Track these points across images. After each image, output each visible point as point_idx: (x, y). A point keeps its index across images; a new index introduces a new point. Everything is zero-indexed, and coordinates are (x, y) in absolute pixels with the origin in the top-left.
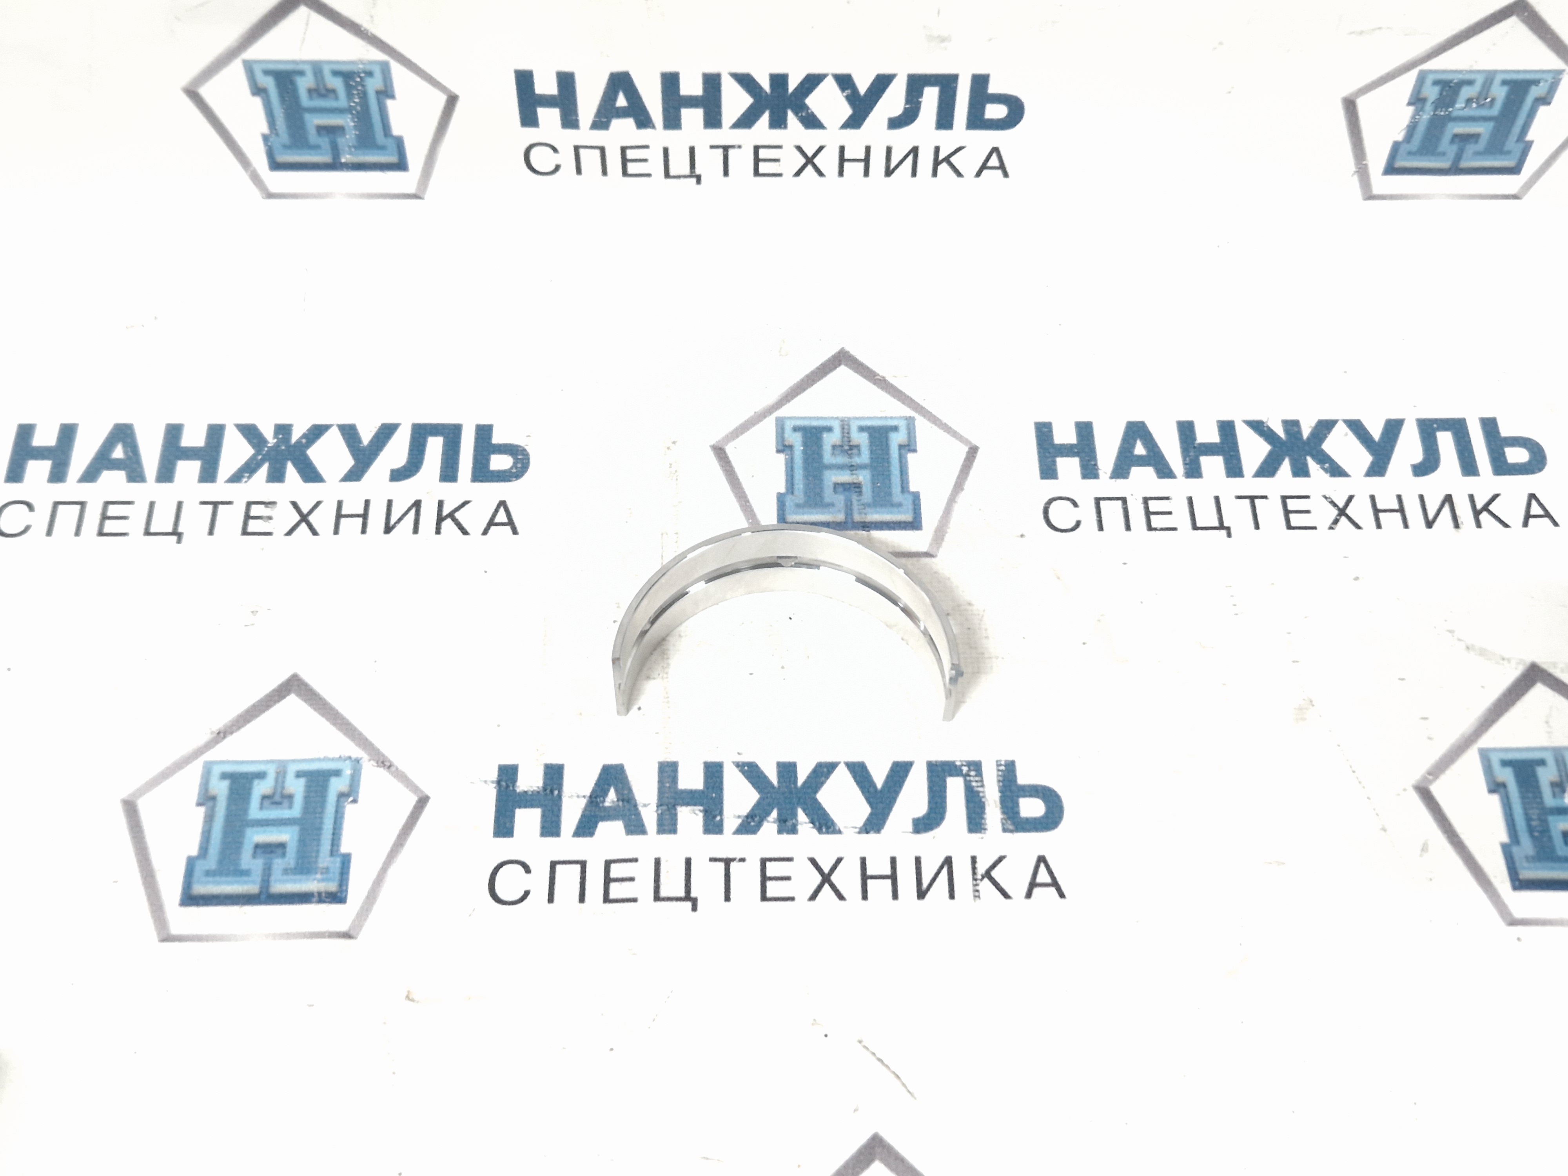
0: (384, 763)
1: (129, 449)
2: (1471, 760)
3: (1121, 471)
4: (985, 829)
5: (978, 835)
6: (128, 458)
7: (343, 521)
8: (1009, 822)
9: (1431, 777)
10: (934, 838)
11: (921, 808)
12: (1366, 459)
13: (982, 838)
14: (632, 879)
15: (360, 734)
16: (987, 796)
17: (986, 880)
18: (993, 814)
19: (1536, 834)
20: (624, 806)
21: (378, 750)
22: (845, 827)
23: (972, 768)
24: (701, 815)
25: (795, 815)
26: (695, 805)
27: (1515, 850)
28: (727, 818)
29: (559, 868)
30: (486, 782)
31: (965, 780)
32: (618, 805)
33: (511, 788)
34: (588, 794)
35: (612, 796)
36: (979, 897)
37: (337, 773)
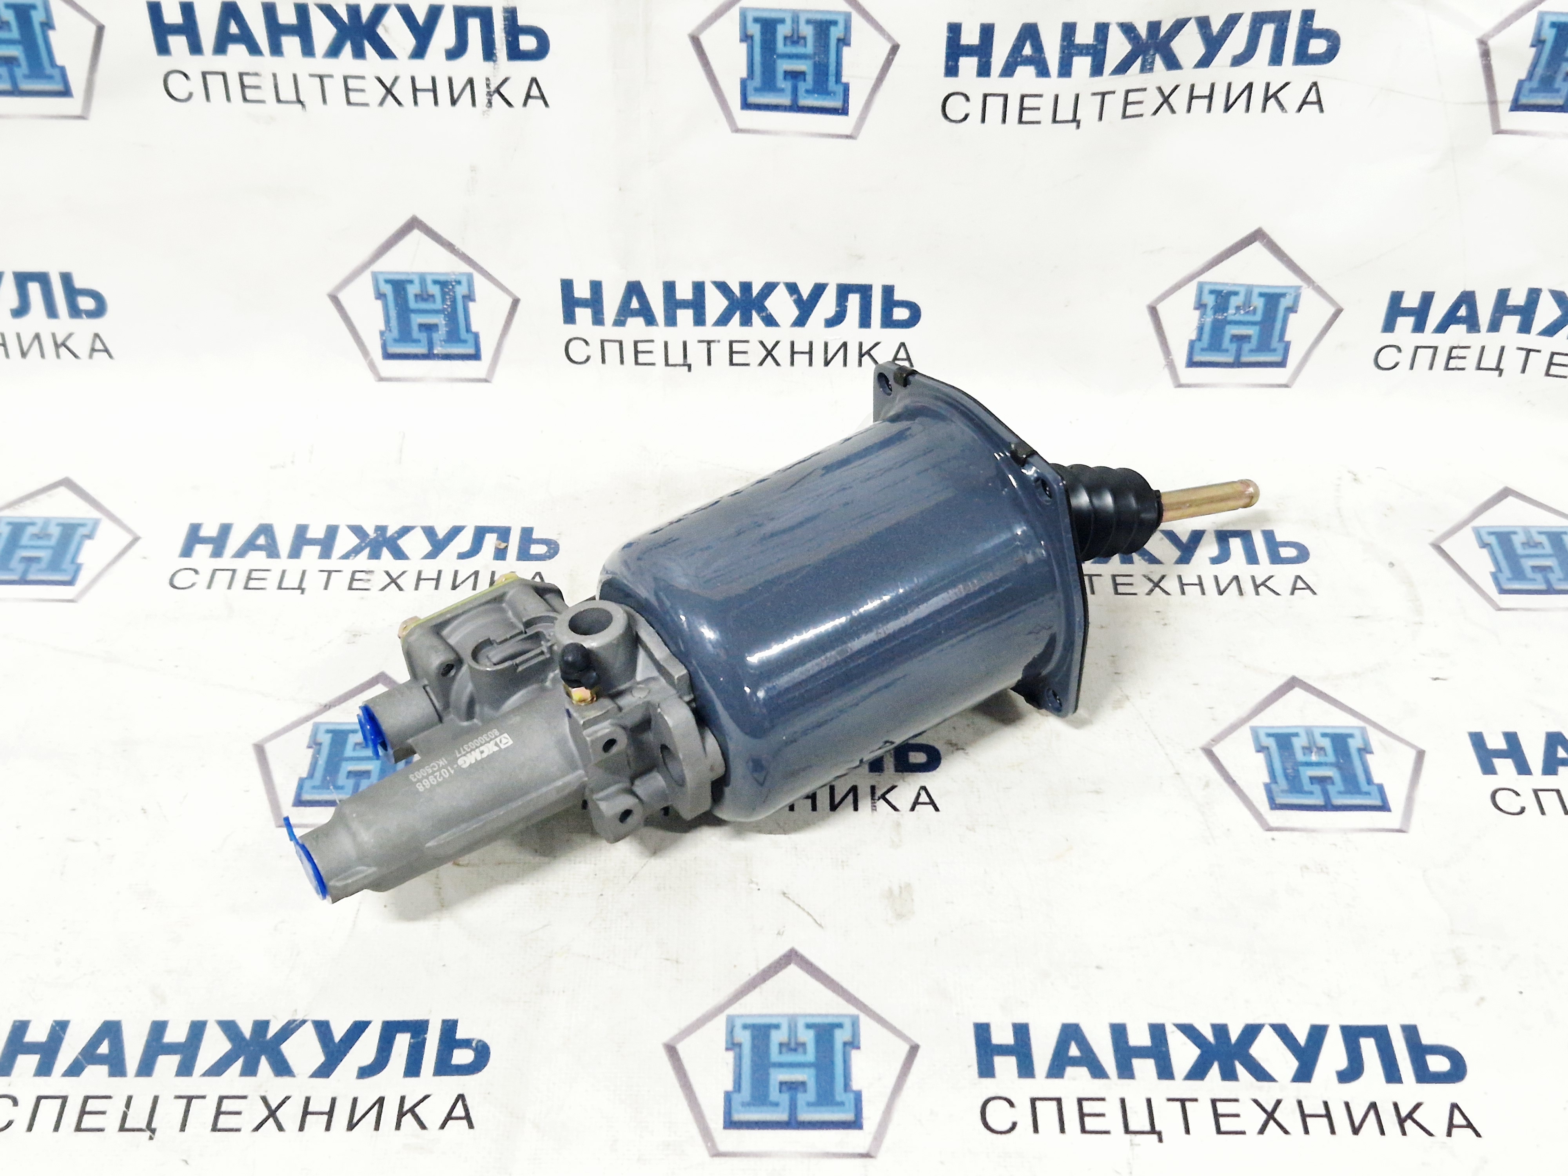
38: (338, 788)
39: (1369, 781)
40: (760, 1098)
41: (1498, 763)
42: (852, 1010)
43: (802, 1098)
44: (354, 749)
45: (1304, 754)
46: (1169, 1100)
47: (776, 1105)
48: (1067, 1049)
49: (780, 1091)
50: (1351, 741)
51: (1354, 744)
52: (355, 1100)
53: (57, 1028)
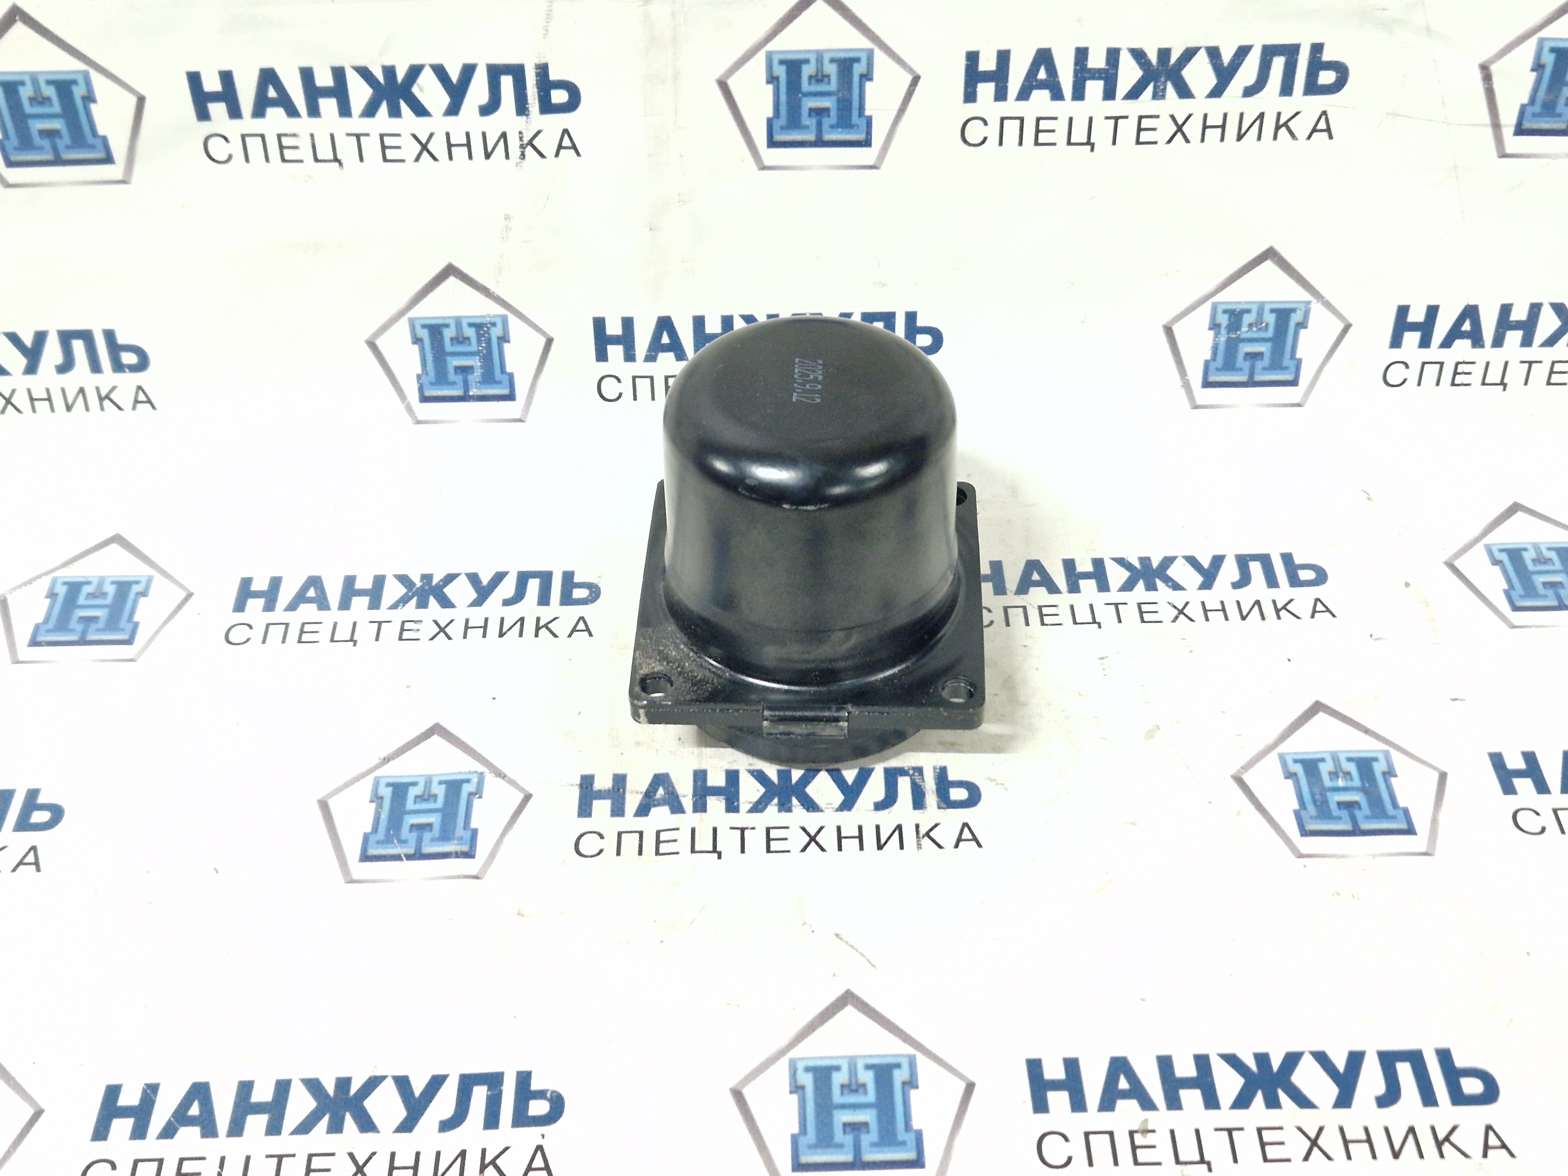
0: (500, 775)
1: (319, 591)
2: (1272, 759)
3: (1023, 588)
4: (925, 808)
5: (921, 811)
6: (318, 596)
7: (469, 630)
8: (942, 803)
9: (1243, 771)
10: (889, 813)
11: (880, 795)
12: (1199, 579)
13: (923, 813)
14: (675, 841)
15: (483, 758)
16: (927, 787)
17: (926, 838)
18: (931, 799)
19: (1318, 803)
20: (669, 798)
21: (496, 767)
22: (826, 808)
23: (916, 771)
24: (724, 801)
25: (790, 801)
26: (719, 795)
27: (1303, 813)
28: (743, 803)
29: (623, 835)
30: (572, 785)
31: (911, 779)
32: (665, 797)
33: (590, 788)
34: (645, 791)
35: (661, 791)
36: (921, 848)
37: (468, 781)
38: (403, 842)
39: (1395, 804)
40: (825, 1140)
41: (1518, 782)
42: (909, 1050)
43: (866, 1139)
44: (415, 802)
45: (1331, 779)
46: (1216, 1130)
47: (841, 1146)
48: (1117, 1081)
49: (845, 1132)
50: (1375, 765)
51: (1379, 768)
52: (438, 1154)
53: (148, 1091)
